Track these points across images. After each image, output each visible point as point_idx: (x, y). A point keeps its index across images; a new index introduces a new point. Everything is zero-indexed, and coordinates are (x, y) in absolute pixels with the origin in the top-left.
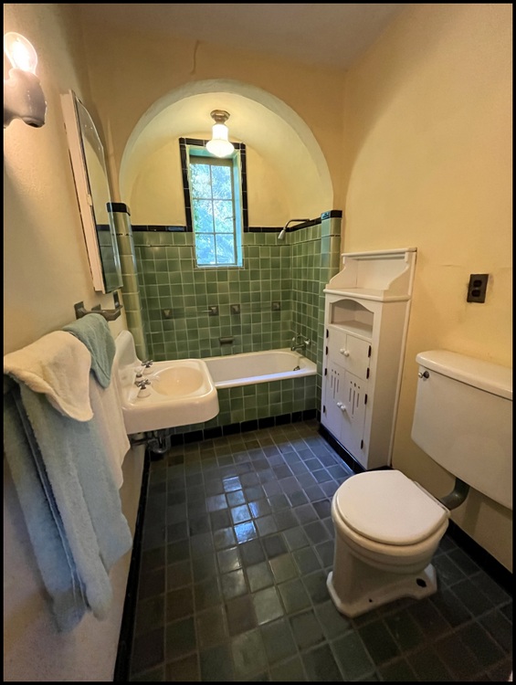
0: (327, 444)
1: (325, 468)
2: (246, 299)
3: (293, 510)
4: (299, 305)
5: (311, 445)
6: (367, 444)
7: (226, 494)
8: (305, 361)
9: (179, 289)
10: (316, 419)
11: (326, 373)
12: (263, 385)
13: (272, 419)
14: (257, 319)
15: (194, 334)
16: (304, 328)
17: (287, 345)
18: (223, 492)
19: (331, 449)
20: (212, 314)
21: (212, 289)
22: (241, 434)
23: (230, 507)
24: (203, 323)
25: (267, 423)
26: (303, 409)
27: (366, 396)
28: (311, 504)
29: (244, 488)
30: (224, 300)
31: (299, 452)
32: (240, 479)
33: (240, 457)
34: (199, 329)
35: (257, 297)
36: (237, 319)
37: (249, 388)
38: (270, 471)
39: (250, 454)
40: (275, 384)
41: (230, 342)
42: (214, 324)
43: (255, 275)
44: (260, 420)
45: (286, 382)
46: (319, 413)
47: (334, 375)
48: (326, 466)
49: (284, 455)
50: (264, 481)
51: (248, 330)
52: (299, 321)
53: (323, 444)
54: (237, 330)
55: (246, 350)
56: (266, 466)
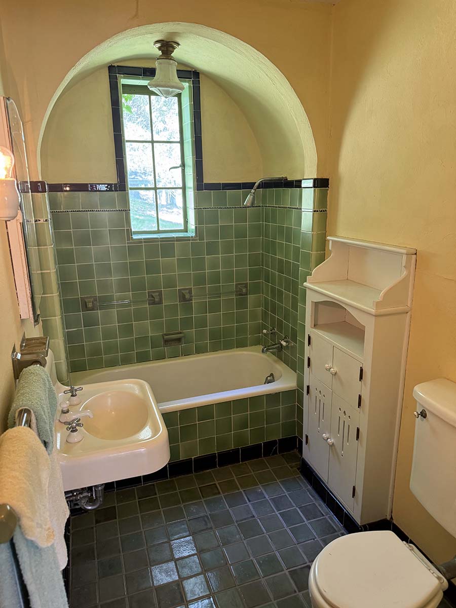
0: (309, 487)
1: (306, 522)
2: (200, 280)
3: (263, 581)
4: (273, 289)
5: (288, 490)
6: (359, 491)
7: (176, 560)
8: (281, 368)
9: (106, 270)
10: (296, 451)
11: (308, 392)
12: (225, 406)
13: (236, 451)
14: (214, 307)
15: (128, 330)
16: (280, 322)
17: (257, 342)
18: (172, 559)
19: (316, 496)
20: (153, 302)
21: (152, 268)
22: (193, 475)
23: (182, 579)
24: (139, 316)
25: (228, 458)
26: (278, 436)
27: (358, 430)
28: (287, 572)
29: (200, 552)
30: (170, 283)
31: (273, 500)
32: (194, 540)
33: (193, 509)
34: (133, 323)
35: (215, 278)
36: (188, 308)
37: (205, 411)
38: (232, 528)
39: (207, 503)
40: (240, 403)
41: (179, 340)
42: (156, 315)
43: (212, 248)
44: (220, 455)
45: (254, 400)
46: (301, 442)
47: (319, 396)
48: (308, 519)
49: (253, 504)
50: (226, 543)
51: (202, 323)
52: (273, 311)
53: (306, 489)
54: (187, 323)
55: (200, 350)
56: (228, 521)
